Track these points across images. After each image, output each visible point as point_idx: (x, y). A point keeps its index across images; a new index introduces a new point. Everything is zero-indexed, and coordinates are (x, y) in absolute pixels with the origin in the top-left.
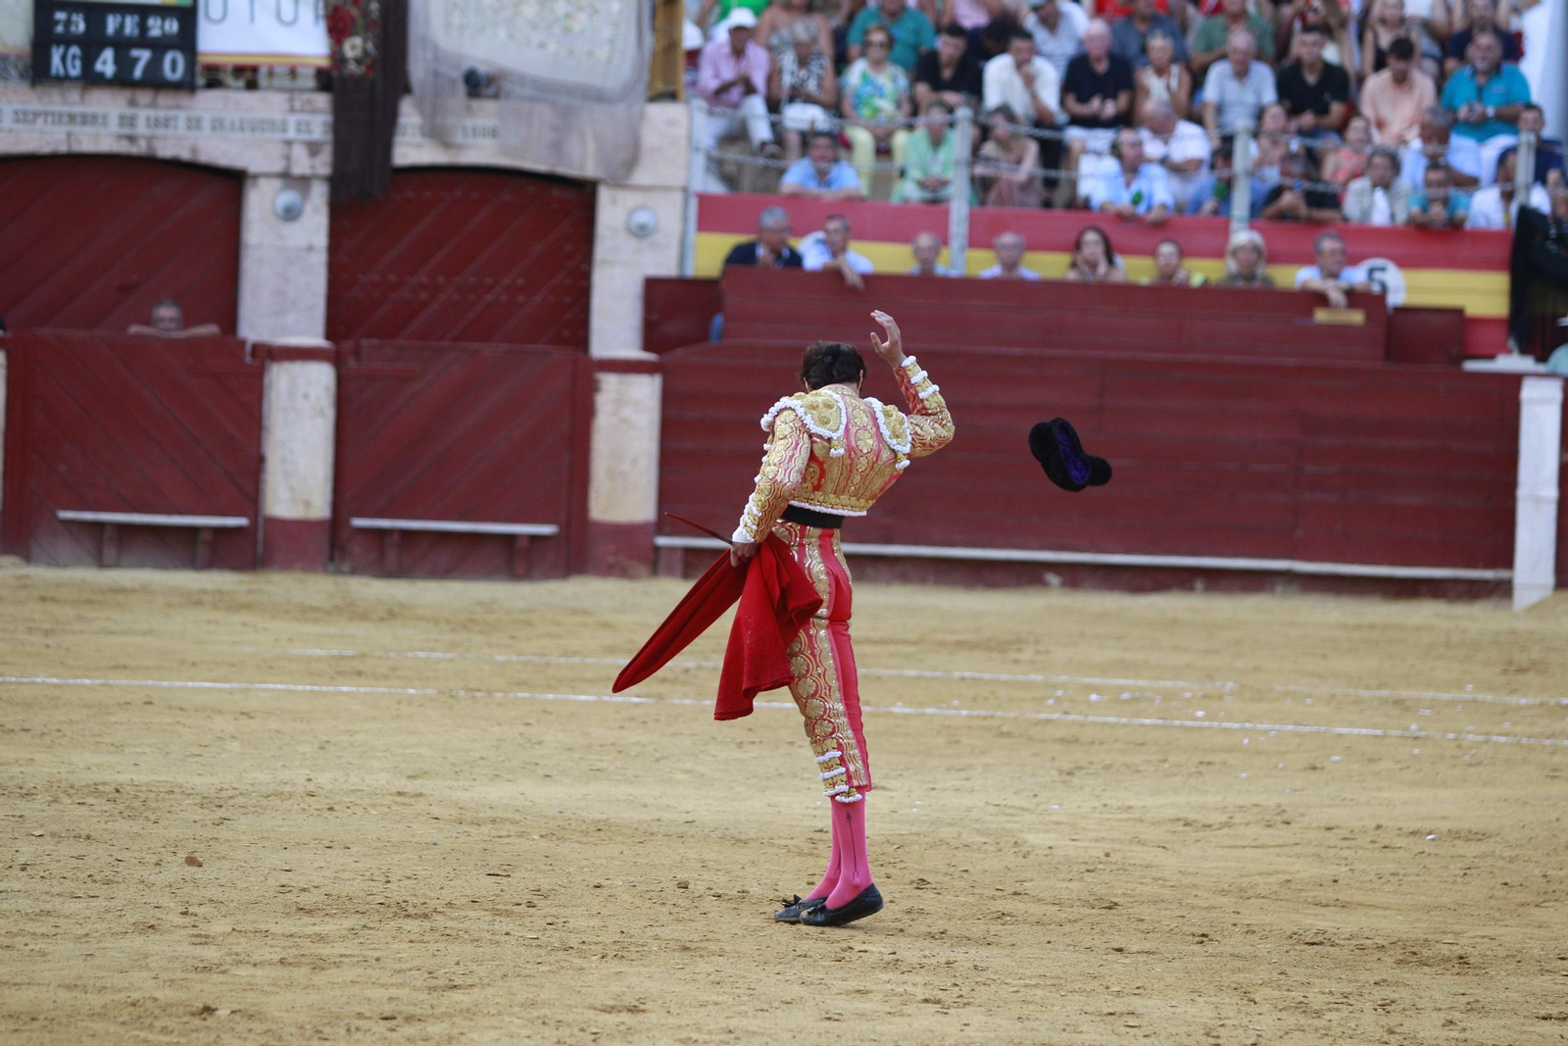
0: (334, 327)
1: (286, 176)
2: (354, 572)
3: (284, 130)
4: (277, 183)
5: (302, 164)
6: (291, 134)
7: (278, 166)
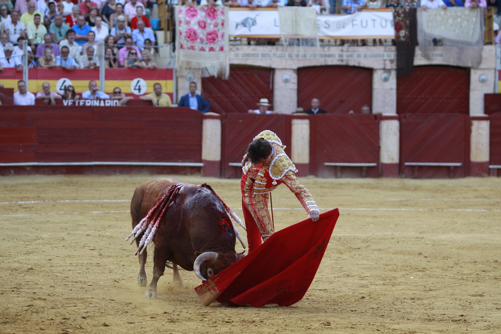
0: (398, 111)
1: (384, 69)
2: (406, 177)
3: (383, 56)
4: (382, 71)
5: (389, 66)
6: (386, 58)
7: (382, 67)
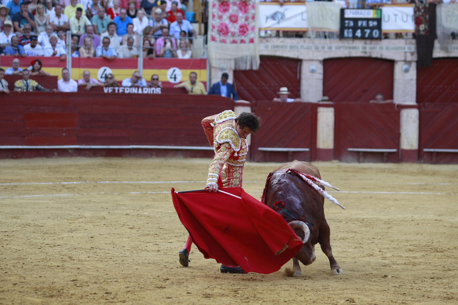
0: (418, 101)
1: (405, 61)
2: (424, 163)
3: (404, 49)
4: (403, 63)
5: (409, 58)
6: (406, 50)
7: (403, 58)
